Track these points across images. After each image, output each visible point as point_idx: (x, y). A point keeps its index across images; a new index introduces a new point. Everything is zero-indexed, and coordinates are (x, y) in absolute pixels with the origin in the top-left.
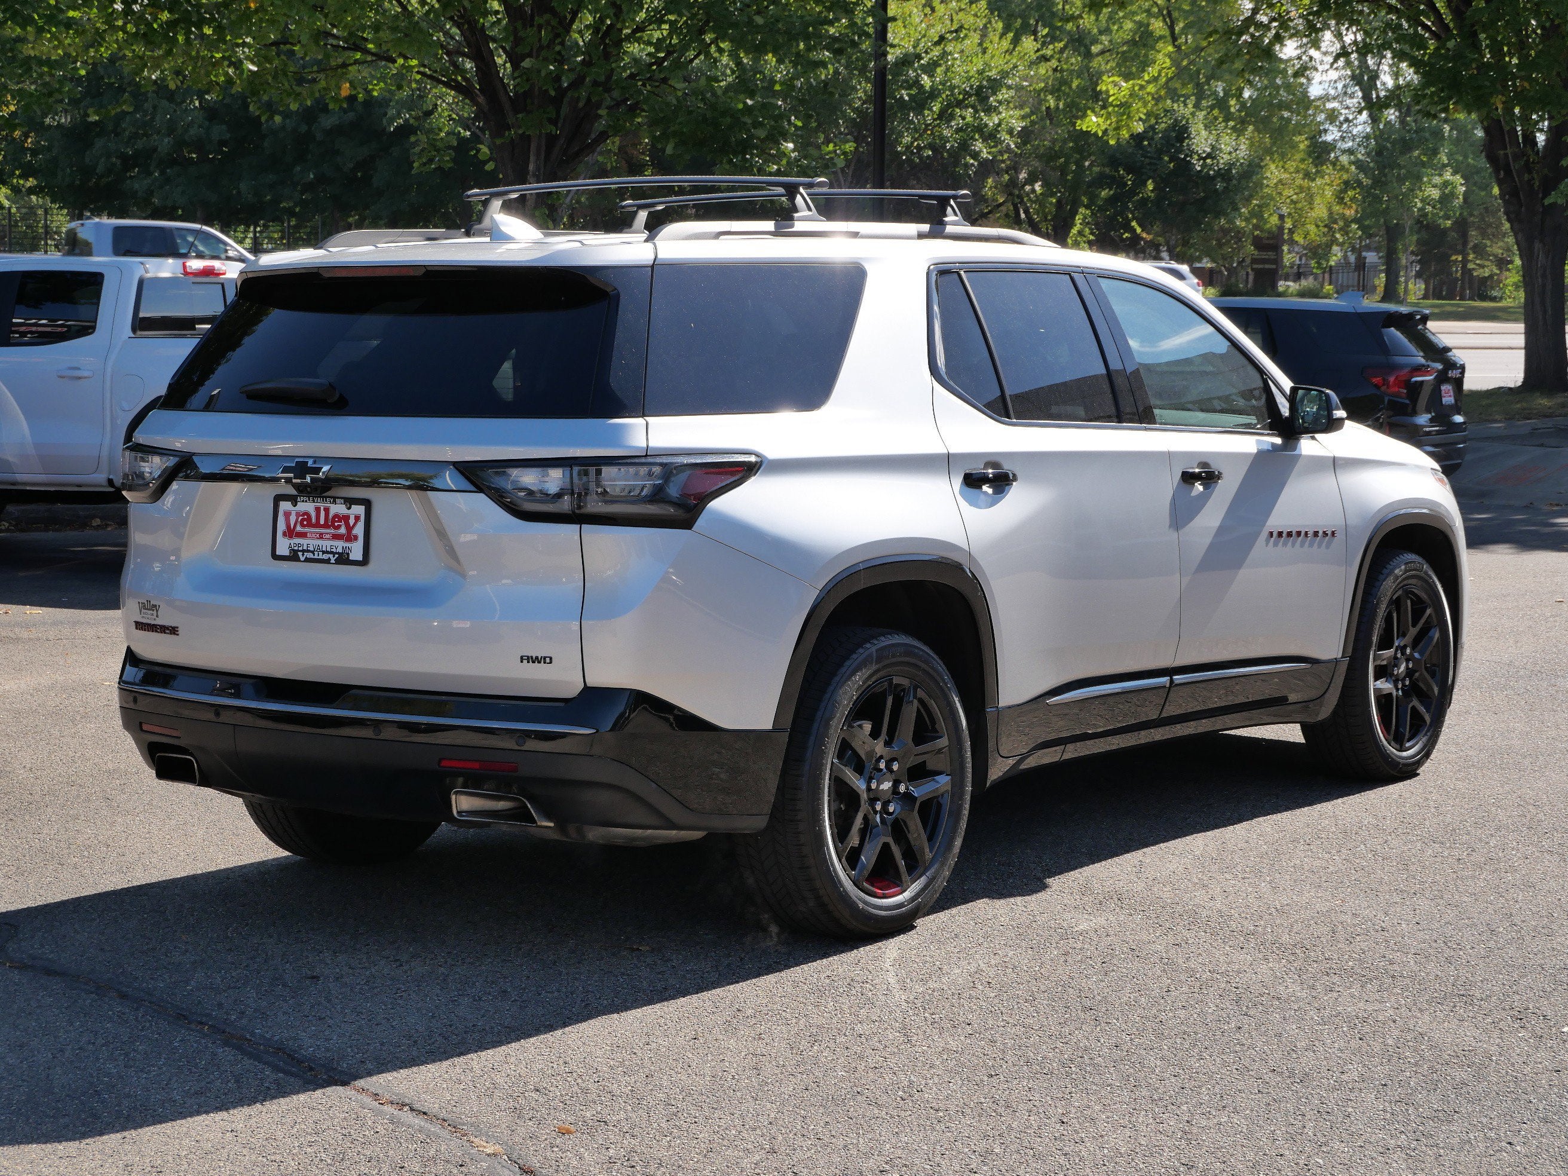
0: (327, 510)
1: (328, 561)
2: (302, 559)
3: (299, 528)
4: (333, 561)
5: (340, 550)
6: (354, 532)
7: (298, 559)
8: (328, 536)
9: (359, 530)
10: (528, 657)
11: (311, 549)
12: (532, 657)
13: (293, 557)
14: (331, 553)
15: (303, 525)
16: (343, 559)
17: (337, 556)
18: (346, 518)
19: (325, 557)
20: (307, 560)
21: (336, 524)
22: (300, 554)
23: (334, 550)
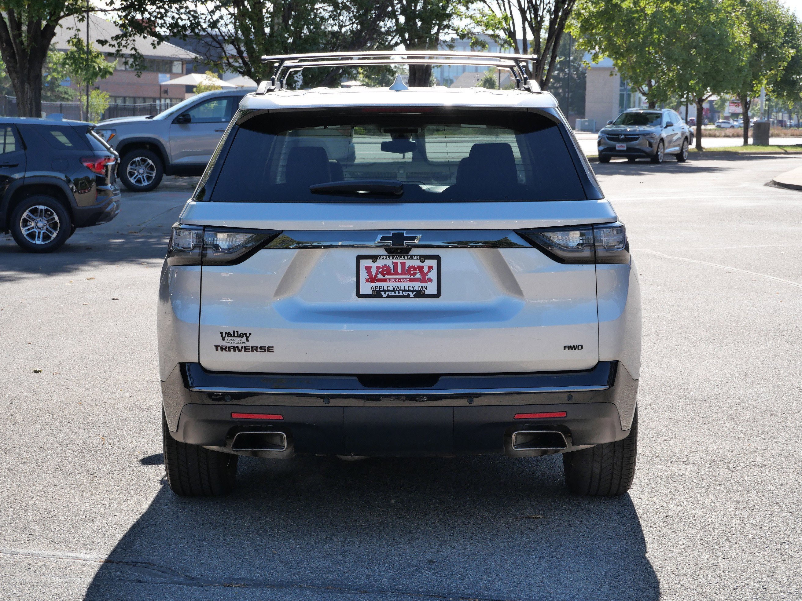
0: (403, 264)
1: (408, 296)
2: (384, 296)
3: (380, 276)
4: (412, 295)
5: (417, 288)
6: (429, 276)
7: (381, 296)
8: (406, 280)
9: (433, 275)
10: (569, 346)
11: (391, 289)
12: (571, 346)
13: (376, 294)
14: (410, 291)
15: (382, 274)
16: (420, 294)
17: (415, 293)
18: (421, 268)
19: (405, 293)
20: (389, 296)
21: (412, 272)
22: (383, 293)
23: (412, 289)
